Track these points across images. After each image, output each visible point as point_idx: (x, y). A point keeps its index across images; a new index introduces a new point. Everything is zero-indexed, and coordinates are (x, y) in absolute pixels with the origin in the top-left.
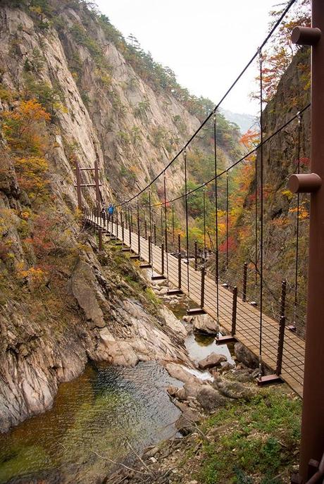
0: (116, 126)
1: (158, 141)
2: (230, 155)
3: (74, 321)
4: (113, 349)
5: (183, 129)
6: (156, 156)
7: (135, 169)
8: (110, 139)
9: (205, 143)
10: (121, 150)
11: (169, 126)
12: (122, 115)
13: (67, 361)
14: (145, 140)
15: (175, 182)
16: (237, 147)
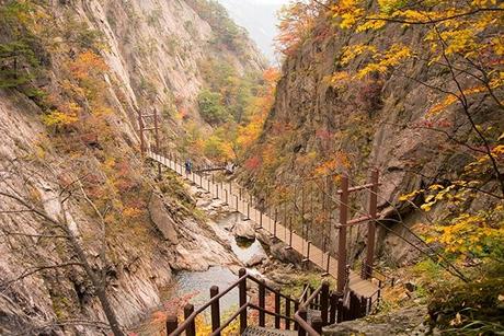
0: (132, 38)
1: (172, 49)
2: (240, 60)
3: (156, 242)
4: (189, 260)
5: (194, 34)
6: (171, 65)
7: (155, 82)
8: (128, 51)
9: (216, 48)
10: (139, 63)
11: (182, 33)
12: (137, 26)
13: (160, 272)
14: (159, 48)
15: (191, 89)
16: (247, 53)
